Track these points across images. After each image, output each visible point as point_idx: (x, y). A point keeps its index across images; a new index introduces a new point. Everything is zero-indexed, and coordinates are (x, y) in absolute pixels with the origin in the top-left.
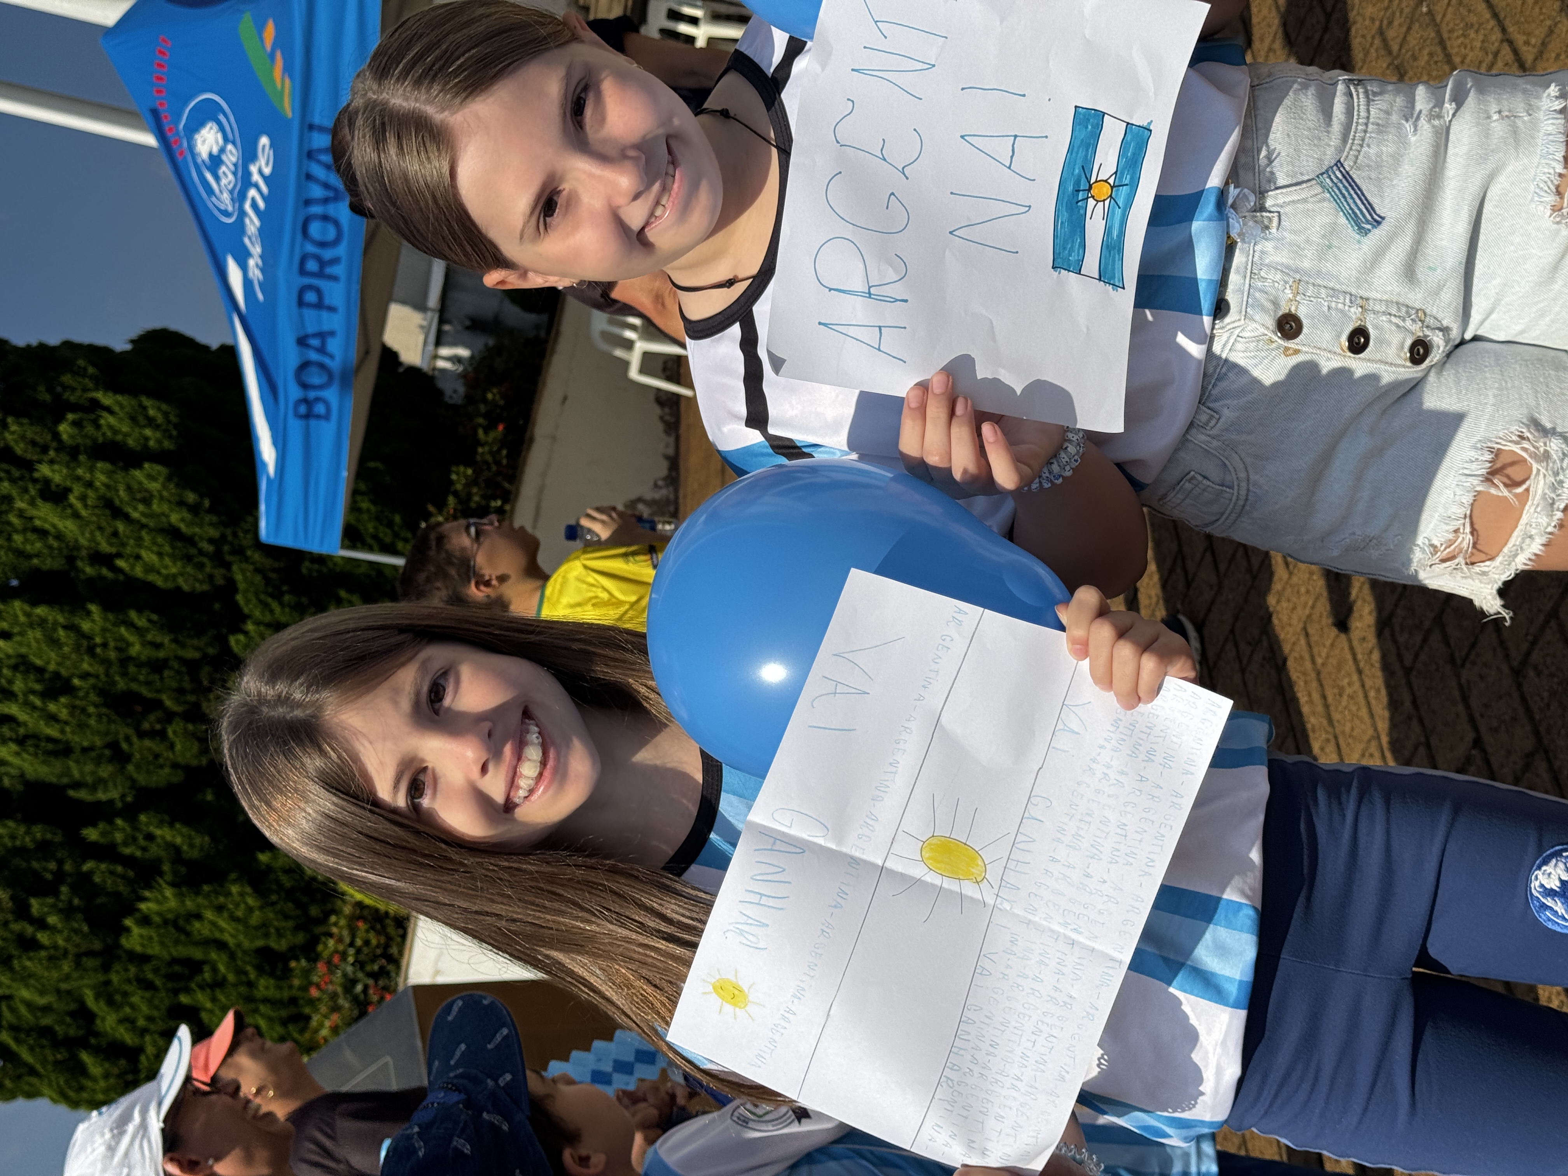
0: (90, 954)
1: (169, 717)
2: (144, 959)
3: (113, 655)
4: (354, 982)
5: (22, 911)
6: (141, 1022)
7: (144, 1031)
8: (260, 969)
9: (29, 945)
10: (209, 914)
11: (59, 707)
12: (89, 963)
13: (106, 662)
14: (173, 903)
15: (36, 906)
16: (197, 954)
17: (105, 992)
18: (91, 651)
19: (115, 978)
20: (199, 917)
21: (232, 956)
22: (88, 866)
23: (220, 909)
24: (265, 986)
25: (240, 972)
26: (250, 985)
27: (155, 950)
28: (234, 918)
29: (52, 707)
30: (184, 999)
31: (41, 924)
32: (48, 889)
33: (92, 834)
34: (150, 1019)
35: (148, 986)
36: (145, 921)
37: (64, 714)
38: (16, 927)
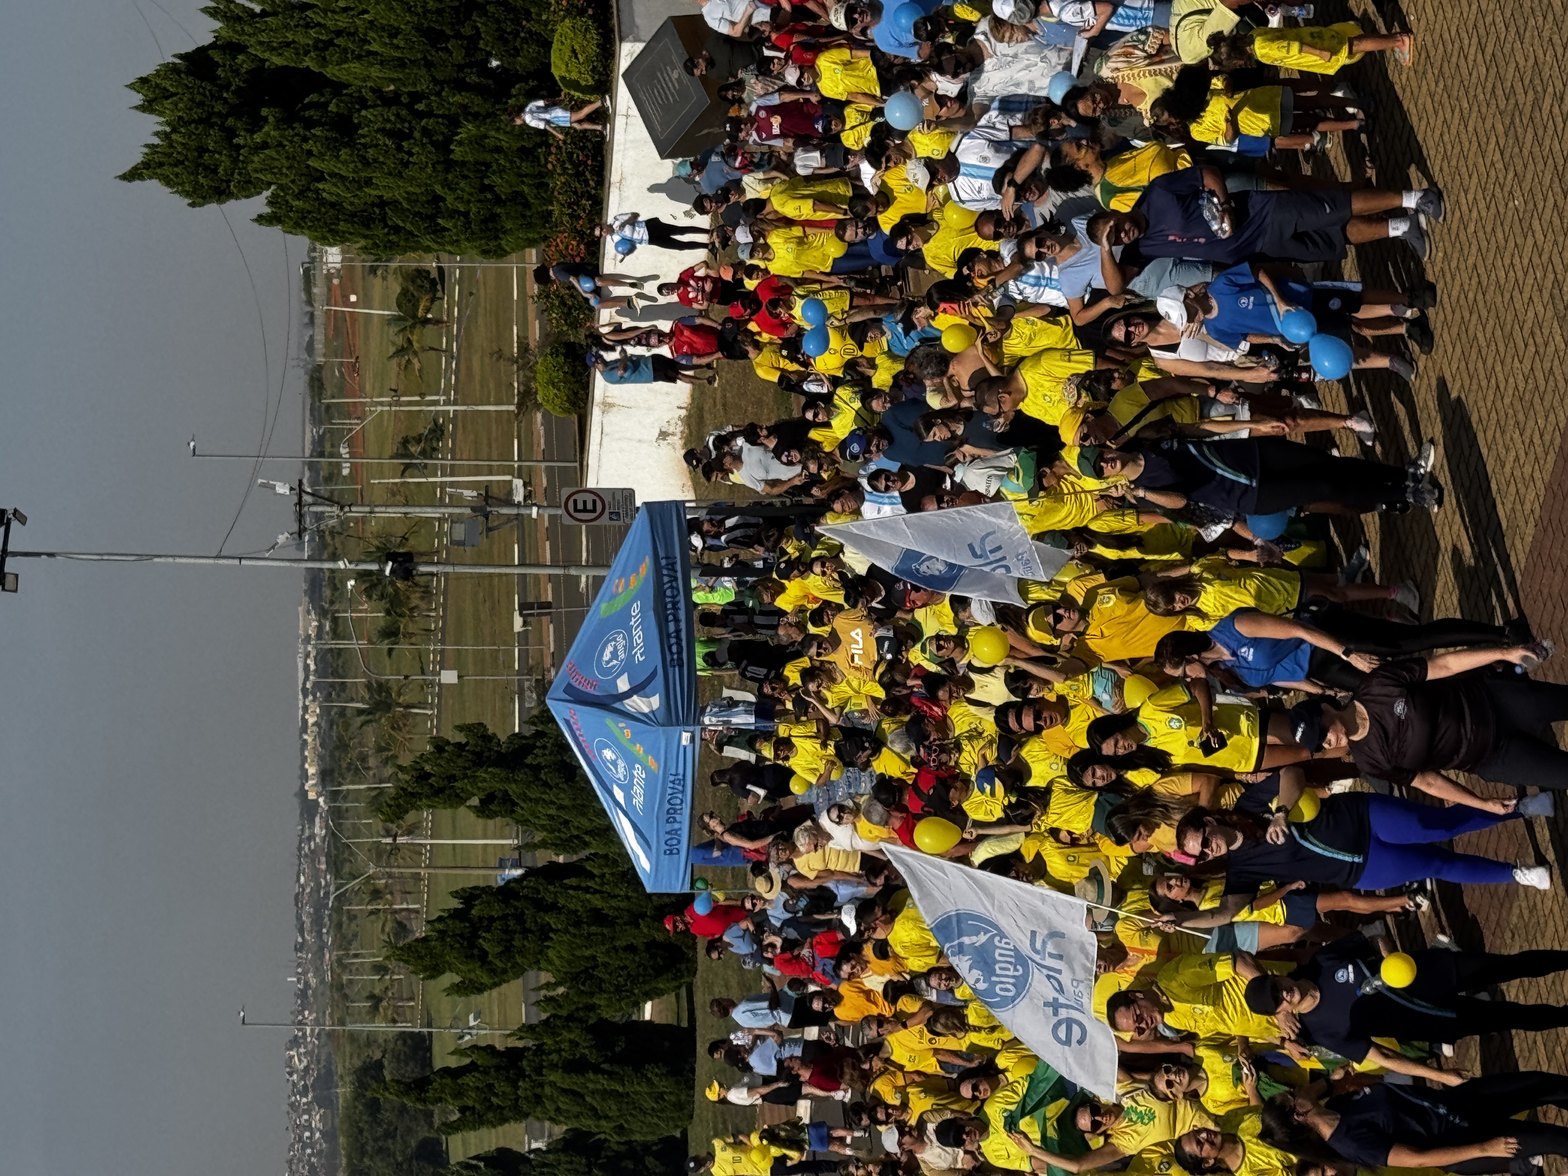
0: (438, 162)
1: (447, 38)
2: (463, 163)
3: (420, 10)
4: (572, 153)
5: (400, 148)
6: (466, 196)
7: (469, 201)
8: (521, 158)
9: (406, 164)
10: (493, 133)
11: (399, 41)
12: (439, 167)
13: (417, 14)
14: (474, 131)
15: (404, 144)
16: (488, 157)
17: (446, 184)
18: (409, 10)
19: (450, 177)
20: (486, 136)
21: (506, 155)
22: (423, 123)
23: (498, 130)
24: (526, 167)
25: (512, 162)
26: (519, 168)
27: (470, 158)
28: (506, 133)
29: (395, 41)
30: (486, 182)
31: (411, 154)
32: (409, 136)
33: (420, 107)
34: (471, 194)
35: (465, 177)
36: (460, 143)
37: (402, 44)
38: (400, 156)
